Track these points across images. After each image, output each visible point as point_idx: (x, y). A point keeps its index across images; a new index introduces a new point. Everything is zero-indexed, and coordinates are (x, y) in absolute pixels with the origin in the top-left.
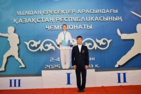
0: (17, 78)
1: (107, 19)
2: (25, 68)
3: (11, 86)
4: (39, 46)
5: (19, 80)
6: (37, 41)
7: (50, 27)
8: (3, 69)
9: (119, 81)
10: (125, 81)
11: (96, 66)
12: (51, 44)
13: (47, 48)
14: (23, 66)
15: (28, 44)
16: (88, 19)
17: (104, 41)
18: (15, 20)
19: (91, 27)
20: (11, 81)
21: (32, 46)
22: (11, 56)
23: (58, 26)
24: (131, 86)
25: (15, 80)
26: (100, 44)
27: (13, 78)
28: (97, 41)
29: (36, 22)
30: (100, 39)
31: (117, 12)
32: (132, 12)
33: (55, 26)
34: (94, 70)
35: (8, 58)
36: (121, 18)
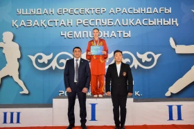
0: (15, 110)
1: (154, 23)
3: (5, 122)
4: (50, 61)
5: (18, 114)
6: (48, 54)
9: (171, 118)
10: (180, 118)
11: (136, 93)
13: (61, 65)
14: (26, 91)
15: (33, 58)
16: (125, 22)
17: (149, 56)
18: (14, 23)
19: (129, 35)
20: (5, 114)
21: (40, 61)
22: (8, 76)
23: (80, 32)
24: (189, 126)
25: (12, 114)
26: (143, 61)
27: (9, 110)
28: (139, 56)
29: (46, 26)
30: (142, 53)
31: (170, 11)
33: (75, 32)
34: (132, 99)
35: (2, 79)
36: (176, 21)
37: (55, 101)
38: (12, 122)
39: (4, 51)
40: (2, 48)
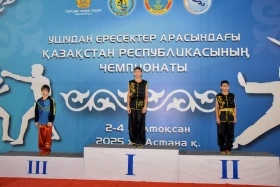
1: (218, 54)
2: (59, 141)
3: (30, 172)
4: (86, 101)
6: (84, 92)
7: (107, 67)
8: (20, 141)
11: (193, 143)
12: (108, 99)
13: (100, 105)
14: (56, 137)
15: (66, 97)
16: (180, 53)
17: (210, 96)
18: (45, 53)
19: (185, 69)
20: (31, 163)
21: (74, 100)
23: (123, 65)
25: (38, 163)
26: (203, 102)
28: (197, 95)
29: (82, 57)
30: (201, 92)
31: (238, 38)
32: (271, 39)
33: (117, 65)
34: (177, 151)
35: (29, 121)
36: (246, 52)
37: (87, 150)
38: (37, 172)
39: (32, 88)
40: (30, 84)
